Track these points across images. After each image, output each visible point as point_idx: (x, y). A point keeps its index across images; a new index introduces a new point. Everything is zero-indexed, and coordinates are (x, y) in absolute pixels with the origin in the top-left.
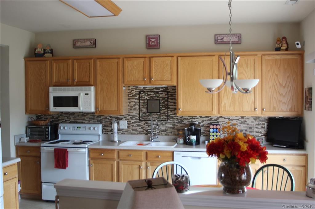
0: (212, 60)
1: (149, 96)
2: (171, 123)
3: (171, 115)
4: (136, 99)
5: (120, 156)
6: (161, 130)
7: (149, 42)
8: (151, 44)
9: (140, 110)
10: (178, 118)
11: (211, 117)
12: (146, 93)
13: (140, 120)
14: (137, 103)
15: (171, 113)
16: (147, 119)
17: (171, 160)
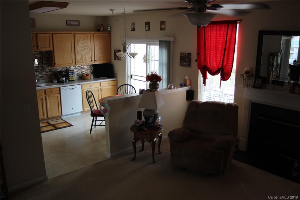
2: (45, 72)
17: (59, 92)
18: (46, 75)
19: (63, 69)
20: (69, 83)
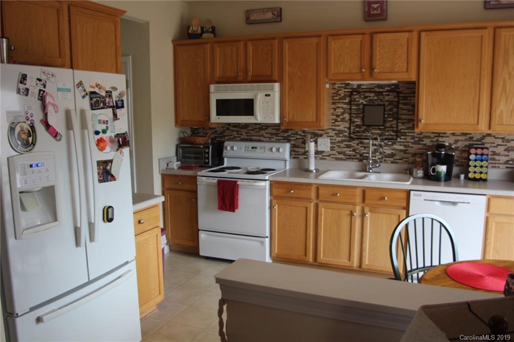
0: (482, 36)
1: (366, 100)
2: (401, 144)
3: (402, 131)
4: (345, 103)
5: (320, 195)
6: (384, 154)
7: (369, 10)
8: (372, 13)
9: (351, 121)
10: (414, 136)
11: (470, 134)
12: (362, 93)
13: (350, 137)
14: (347, 111)
15: (403, 128)
16: (362, 136)
17: (404, 204)
18: (405, 152)
19: (456, 141)
20: (466, 186)
